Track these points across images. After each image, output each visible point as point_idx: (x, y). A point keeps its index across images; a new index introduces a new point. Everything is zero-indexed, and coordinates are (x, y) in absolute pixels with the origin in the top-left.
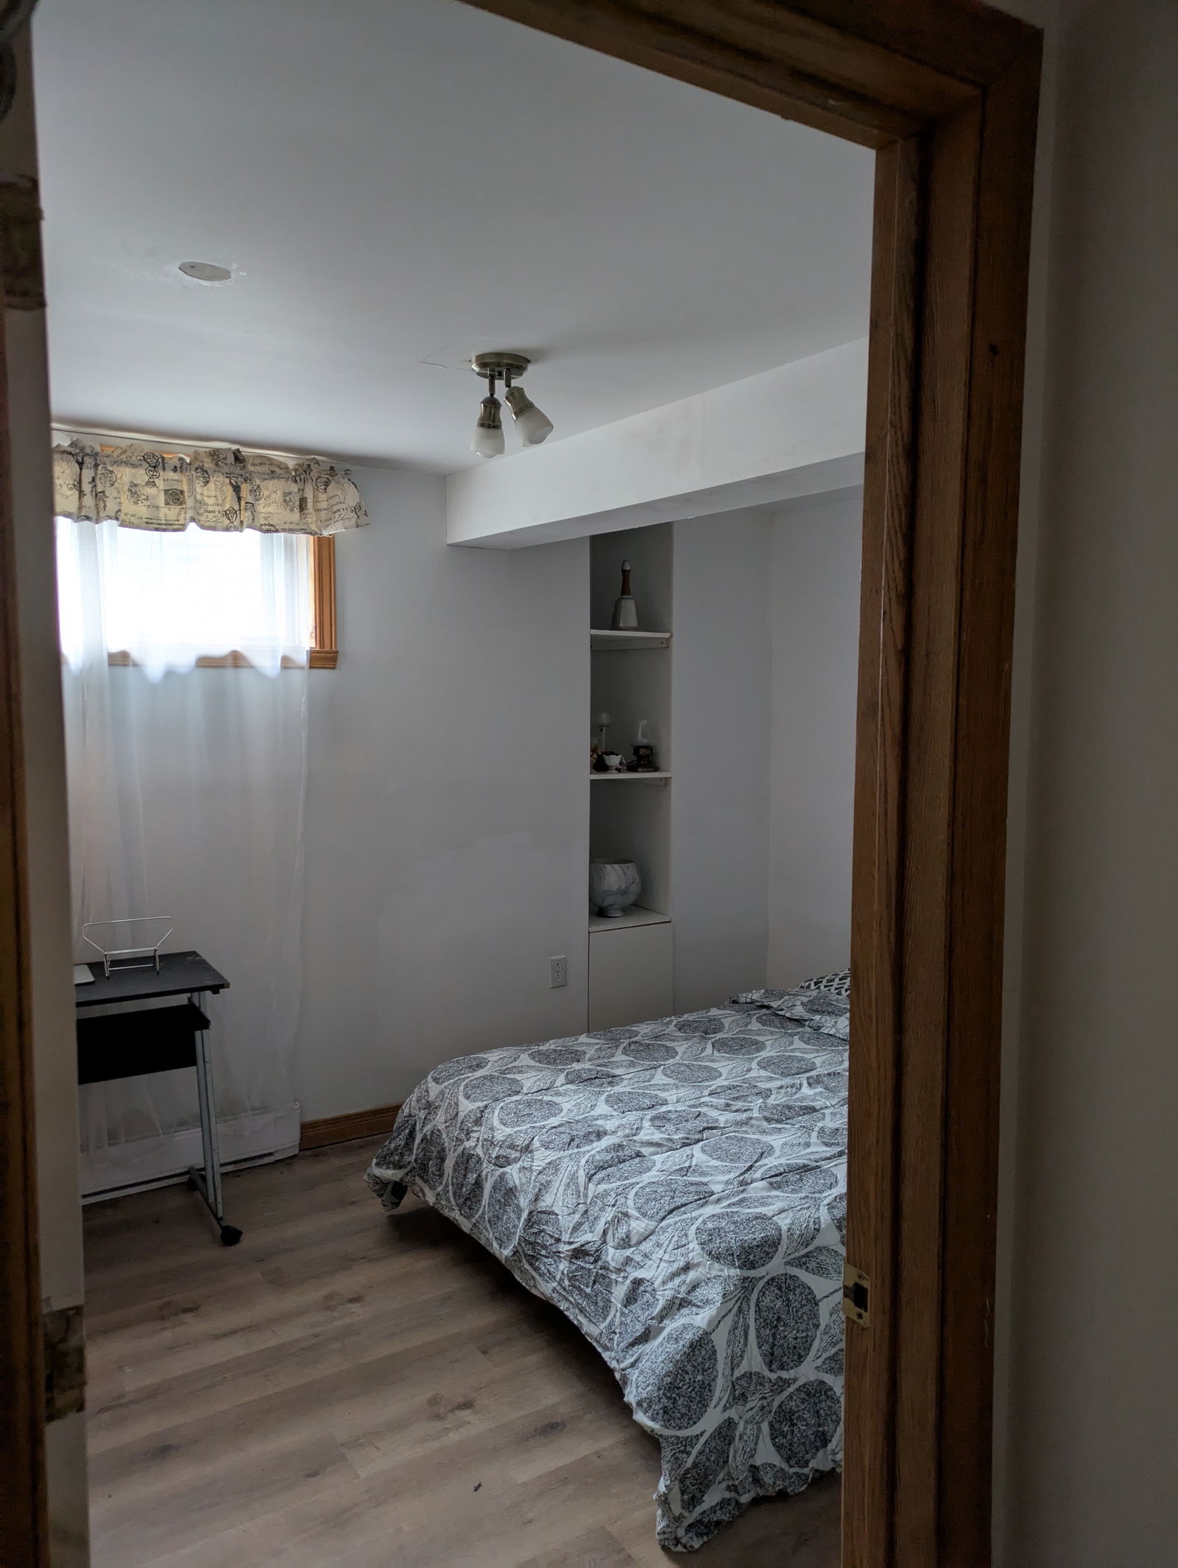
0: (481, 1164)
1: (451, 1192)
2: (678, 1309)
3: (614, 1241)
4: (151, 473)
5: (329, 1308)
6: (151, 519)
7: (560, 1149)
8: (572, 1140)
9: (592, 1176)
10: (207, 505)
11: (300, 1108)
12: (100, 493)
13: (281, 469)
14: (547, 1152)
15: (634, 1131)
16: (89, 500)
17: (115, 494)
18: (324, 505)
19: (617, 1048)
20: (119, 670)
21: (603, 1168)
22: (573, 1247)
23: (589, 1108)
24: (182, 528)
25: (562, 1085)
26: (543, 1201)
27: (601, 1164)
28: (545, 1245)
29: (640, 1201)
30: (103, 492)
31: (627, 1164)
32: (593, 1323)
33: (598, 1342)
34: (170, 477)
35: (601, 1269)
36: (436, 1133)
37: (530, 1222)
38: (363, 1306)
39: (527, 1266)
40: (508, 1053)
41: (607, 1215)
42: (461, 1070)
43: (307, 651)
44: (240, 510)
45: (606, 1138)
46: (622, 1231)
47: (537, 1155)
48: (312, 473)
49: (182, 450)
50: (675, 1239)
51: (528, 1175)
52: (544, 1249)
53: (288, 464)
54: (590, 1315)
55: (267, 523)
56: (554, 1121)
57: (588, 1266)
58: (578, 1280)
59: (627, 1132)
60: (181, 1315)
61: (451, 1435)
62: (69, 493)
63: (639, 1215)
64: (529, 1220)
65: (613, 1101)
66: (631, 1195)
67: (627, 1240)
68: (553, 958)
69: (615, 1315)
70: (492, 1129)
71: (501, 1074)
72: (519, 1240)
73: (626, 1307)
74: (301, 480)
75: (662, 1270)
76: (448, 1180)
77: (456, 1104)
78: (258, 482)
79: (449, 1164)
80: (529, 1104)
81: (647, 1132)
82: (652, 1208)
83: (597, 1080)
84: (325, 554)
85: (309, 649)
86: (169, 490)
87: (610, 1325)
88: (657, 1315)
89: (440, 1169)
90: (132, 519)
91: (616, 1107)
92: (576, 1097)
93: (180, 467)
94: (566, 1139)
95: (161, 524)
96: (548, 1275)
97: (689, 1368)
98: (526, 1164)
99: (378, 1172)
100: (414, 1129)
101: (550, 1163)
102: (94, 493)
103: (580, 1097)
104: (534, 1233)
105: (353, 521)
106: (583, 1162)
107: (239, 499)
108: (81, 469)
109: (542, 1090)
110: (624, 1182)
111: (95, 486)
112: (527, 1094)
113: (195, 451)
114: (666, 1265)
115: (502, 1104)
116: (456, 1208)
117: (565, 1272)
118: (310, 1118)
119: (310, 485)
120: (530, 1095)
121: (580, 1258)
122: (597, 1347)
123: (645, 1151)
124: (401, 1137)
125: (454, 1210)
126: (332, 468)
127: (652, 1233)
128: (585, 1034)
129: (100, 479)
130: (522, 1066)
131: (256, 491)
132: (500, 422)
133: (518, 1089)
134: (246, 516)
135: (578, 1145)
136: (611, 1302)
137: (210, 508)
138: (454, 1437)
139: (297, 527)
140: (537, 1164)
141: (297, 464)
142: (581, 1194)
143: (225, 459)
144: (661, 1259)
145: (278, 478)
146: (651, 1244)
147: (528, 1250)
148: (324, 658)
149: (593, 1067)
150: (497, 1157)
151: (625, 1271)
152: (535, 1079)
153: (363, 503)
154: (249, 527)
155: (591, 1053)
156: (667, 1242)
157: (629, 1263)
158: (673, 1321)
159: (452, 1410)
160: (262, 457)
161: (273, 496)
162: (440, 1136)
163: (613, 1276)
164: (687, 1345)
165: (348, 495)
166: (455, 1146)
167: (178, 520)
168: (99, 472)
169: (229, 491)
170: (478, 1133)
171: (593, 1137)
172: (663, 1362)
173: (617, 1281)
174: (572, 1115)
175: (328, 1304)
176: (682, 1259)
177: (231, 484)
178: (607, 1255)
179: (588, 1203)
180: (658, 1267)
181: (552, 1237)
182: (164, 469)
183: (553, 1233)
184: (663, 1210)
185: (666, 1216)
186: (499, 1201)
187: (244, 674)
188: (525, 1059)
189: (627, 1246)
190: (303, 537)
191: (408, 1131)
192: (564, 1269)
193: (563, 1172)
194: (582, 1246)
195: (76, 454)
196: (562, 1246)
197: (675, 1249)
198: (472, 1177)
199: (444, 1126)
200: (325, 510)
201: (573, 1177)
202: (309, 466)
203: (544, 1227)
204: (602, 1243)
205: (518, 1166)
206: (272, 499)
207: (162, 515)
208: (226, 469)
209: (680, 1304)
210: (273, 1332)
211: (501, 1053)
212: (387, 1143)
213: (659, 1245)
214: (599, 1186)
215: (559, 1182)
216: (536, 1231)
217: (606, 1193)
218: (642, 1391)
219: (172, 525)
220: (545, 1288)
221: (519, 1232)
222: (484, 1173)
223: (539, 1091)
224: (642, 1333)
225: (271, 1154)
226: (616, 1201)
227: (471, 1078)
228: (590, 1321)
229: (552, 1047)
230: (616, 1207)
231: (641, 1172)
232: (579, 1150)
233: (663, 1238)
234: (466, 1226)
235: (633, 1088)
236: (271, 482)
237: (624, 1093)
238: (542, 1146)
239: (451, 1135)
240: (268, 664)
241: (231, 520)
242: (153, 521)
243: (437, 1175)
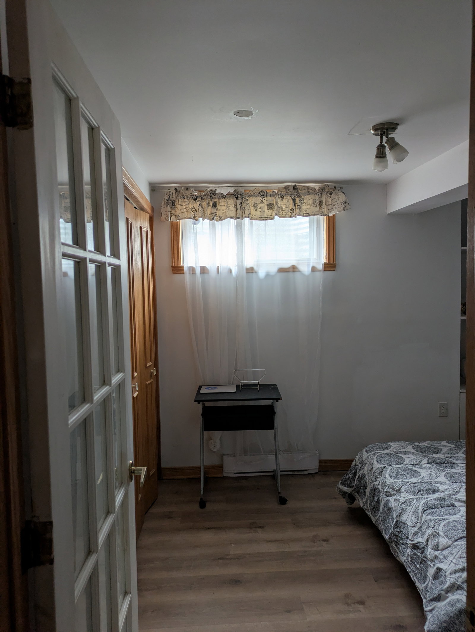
0: (380, 493)
1: (368, 502)
2: (456, 590)
3: (431, 545)
4: (262, 198)
5: (314, 541)
6: (261, 216)
7: (413, 494)
8: (420, 491)
9: (425, 510)
10: (283, 208)
11: (319, 453)
12: (243, 208)
13: (312, 190)
14: (407, 494)
15: (455, 493)
16: (239, 211)
17: (249, 208)
18: (330, 203)
19: (460, 450)
20: (251, 274)
21: (431, 508)
22: (413, 543)
23: (435, 477)
24: (273, 218)
25: (424, 464)
26: (403, 517)
27: (431, 506)
28: (402, 538)
29: (446, 529)
30: (244, 208)
31: (445, 508)
32: (420, 583)
33: (422, 593)
34: (269, 199)
35: (424, 557)
36: (364, 475)
37: (396, 526)
38: (328, 544)
39: (394, 546)
40: (402, 444)
41: (429, 531)
42: (378, 449)
43: (323, 264)
44: (295, 209)
45: (438, 493)
46: (435, 541)
47: (402, 494)
48: (325, 191)
49: (275, 188)
50: (460, 553)
51: (397, 503)
52: (402, 540)
53: (316, 188)
54: (419, 578)
55: (306, 213)
56: (414, 480)
57: (418, 554)
58: (414, 559)
59: (450, 492)
60: (257, 528)
61: (351, 614)
62: (233, 209)
63: (444, 536)
64: (396, 524)
65: (448, 476)
66: (442, 525)
67: (437, 546)
68: (440, 403)
69: (429, 583)
70: (385, 478)
71: (396, 453)
72: (391, 533)
73: (434, 580)
74: (320, 194)
75: (451, 567)
76: (367, 497)
77: (373, 464)
78: (303, 197)
79: (368, 490)
80: (405, 470)
81: (462, 494)
82: (451, 534)
83: (444, 464)
84: (331, 223)
85: (323, 263)
86: (268, 204)
87: (427, 586)
88: (446, 588)
89: (365, 491)
90: (255, 217)
91: (449, 479)
92: (430, 471)
93: (273, 195)
94: (417, 490)
95: (265, 218)
96: (402, 553)
97: (457, 622)
98: (397, 498)
99: (341, 487)
100: (356, 471)
101: (407, 500)
102: (241, 208)
103: (432, 471)
104: (398, 531)
105: (342, 208)
106: (422, 503)
107: (295, 204)
108: (237, 200)
109: (414, 464)
110: (440, 517)
111: (242, 206)
112: (405, 465)
113: (279, 188)
114: (454, 565)
115: (391, 468)
116: (370, 511)
117: (409, 554)
118: (323, 458)
119: (324, 195)
120: (407, 466)
121: (416, 549)
122: (421, 595)
123: (457, 504)
124: (351, 474)
125: (369, 511)
126: (335, 187)
127: (449, 546)
128: (446, 441)
129: (244, 203)
130: (407, 451)
131: (302, 201)
132: (386, 154)
133: (402, 462)
134: (297, 211)
135: (422, 494)
136: (427, 575)
137: (284, 209)
138: (352, 616)
139: (318, 213)
140: (402, 499)
141: (319, 188)
142: (419, 518)
143: (290, 189)
144: (451, 561)
145: (311, 194)
146: (448, 552)
147: (395, 539)
148: (330, 267)
149: (444, 457)
150: (386, 492)
151: (434, 562)
152: (412, 458)
153: (348, 200)
154: (298, 215)
155: (445, 450)
156: (456, 553)
157: (437, 558)
158: (453, 595)
159: (354, 603)
160: (305, 186)
161: (309, 202)
162: (365, 477)
163: (429, 563)
164: (457, 610)
165: (341, 197)
166: (371, 482)
167: (272, 216)
168: (243, 200)
169: (291, 202)
170: (380, 479)
171: (430, 492)
172: (443, 615)
173: (430, 565)
174: (425, 479)
175: (314, 539)
176: (462, 564)
177: (292, 199)
178: (427, 551)
179: (422, 523)
180: (450, 565)
181: (405, 535)
182: (267, 196)
183: (406, 534)
184: (457, 536)
185: (458, 540)
186: (386, 512)
187: (297, 274)
188: (410, 448)
189: (437, 550)
190: (322, 217)
191: (353, 472)
192: (409, 552)
193: (413, 505)
194: (417, 543)
195: (235, 195)
196: (409, 541)
197: (459, 558)
198: (376, 498)
199: (367, 473)
200: (331, 205)
201: (416, 509)
202: (324, 187)
203: (402, 530)
204: (426, 545)
205: (394, 498)
206: (308, 203)
207: (265, 214)
208: (290, 193)
209: (458, 588)
210: (289, 545)
211: (399, 443)
212: (345, 475)
213: (451, 554)
214: (427, 516)
215: (410, 509)
216: (399, 530)
217: (430, 521)
218: (431, 625)
219: (269, 217)
220: (402, 559)
221: (392, 530)
222: (381, 498)
223: (412, 464)
224: (437, 596)
225: (306, 470)
226: (434, 526)
227: (381, 453)
228: (419, 581)
229: (426, 445)
230: (434, 528)
231: (450, 514)
232: (422, 496)
233: (454, 551)
234: (374, 520)
235: (462, 471)
236: (308, 196)
237: (456, 473)
238: (405, 491)
239: (369, 477)
240: (305, 269)
241: (292, 213)
242: (262, 217)
243: (364, 494)
